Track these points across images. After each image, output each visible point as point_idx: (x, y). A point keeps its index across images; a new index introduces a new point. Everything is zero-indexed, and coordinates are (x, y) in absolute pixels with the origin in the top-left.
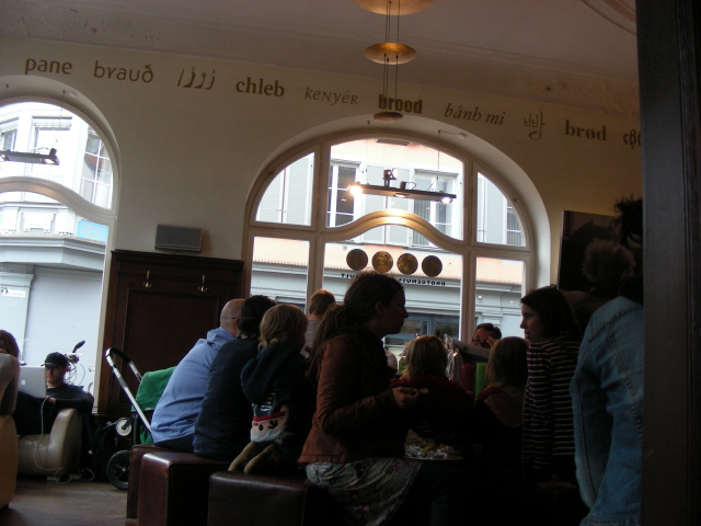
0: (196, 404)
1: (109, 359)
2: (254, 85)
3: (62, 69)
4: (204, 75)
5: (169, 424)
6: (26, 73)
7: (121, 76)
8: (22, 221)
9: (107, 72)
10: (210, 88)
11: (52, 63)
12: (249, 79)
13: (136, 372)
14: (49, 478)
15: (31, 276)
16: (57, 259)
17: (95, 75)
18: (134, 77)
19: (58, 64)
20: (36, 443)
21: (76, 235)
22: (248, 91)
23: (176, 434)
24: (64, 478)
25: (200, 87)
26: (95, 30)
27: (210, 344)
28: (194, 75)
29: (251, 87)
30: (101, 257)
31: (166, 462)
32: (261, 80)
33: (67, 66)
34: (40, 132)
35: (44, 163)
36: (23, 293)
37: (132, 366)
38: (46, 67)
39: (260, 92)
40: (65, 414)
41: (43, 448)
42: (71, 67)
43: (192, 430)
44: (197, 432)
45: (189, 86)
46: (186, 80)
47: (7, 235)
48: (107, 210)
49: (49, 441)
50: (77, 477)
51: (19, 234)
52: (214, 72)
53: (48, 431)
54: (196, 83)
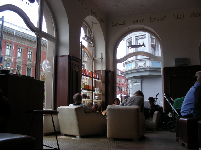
0: (193, 104)
1: (165, 96)
2: (196, 14)
3: (142, 21)
4: (181, 15)
5: (186, 111)
6: (133, 24)
7: (158, 20)
8: (137, 65)
9: (154, 20)
10: (183, 18)
11: (139, 21)
12: (194, 13)
13: (172, 99)
14: (153, 130)
15: (141, 79)
16: (147, 73)
17: (151, 21)
18: (161, 19)
19: (141, 20)
20: (149, 121)
21: (152, 66)
22: (194, 16)
23: (188, 113)
24: (157, 130)
25: (180, 18)
26: (149, 9)
27: (195, 87)
28: (178, 15)
29: (195, 15)
30: (160, 71)
31: (186, 119)
32: (198, 13)
33: (143, 20)
34: (138, 40)
35: (142, 47)
36: (140, 84)
37: (171, 98)
38: (137, 22)
39: (198, 16)
40: (156, 112)
41: (151, 122)
42: (144, 20)
43: (192, 111)
44: (194, 112)
45: (177, 19)
46: (176, 17)
47: (133, 69)
48: (160, 57)
49: (152, 120)
50: (161, 129)
51: (137, 68)
52: (183, 13)
53: (152, 117)
54: (179, 17)
